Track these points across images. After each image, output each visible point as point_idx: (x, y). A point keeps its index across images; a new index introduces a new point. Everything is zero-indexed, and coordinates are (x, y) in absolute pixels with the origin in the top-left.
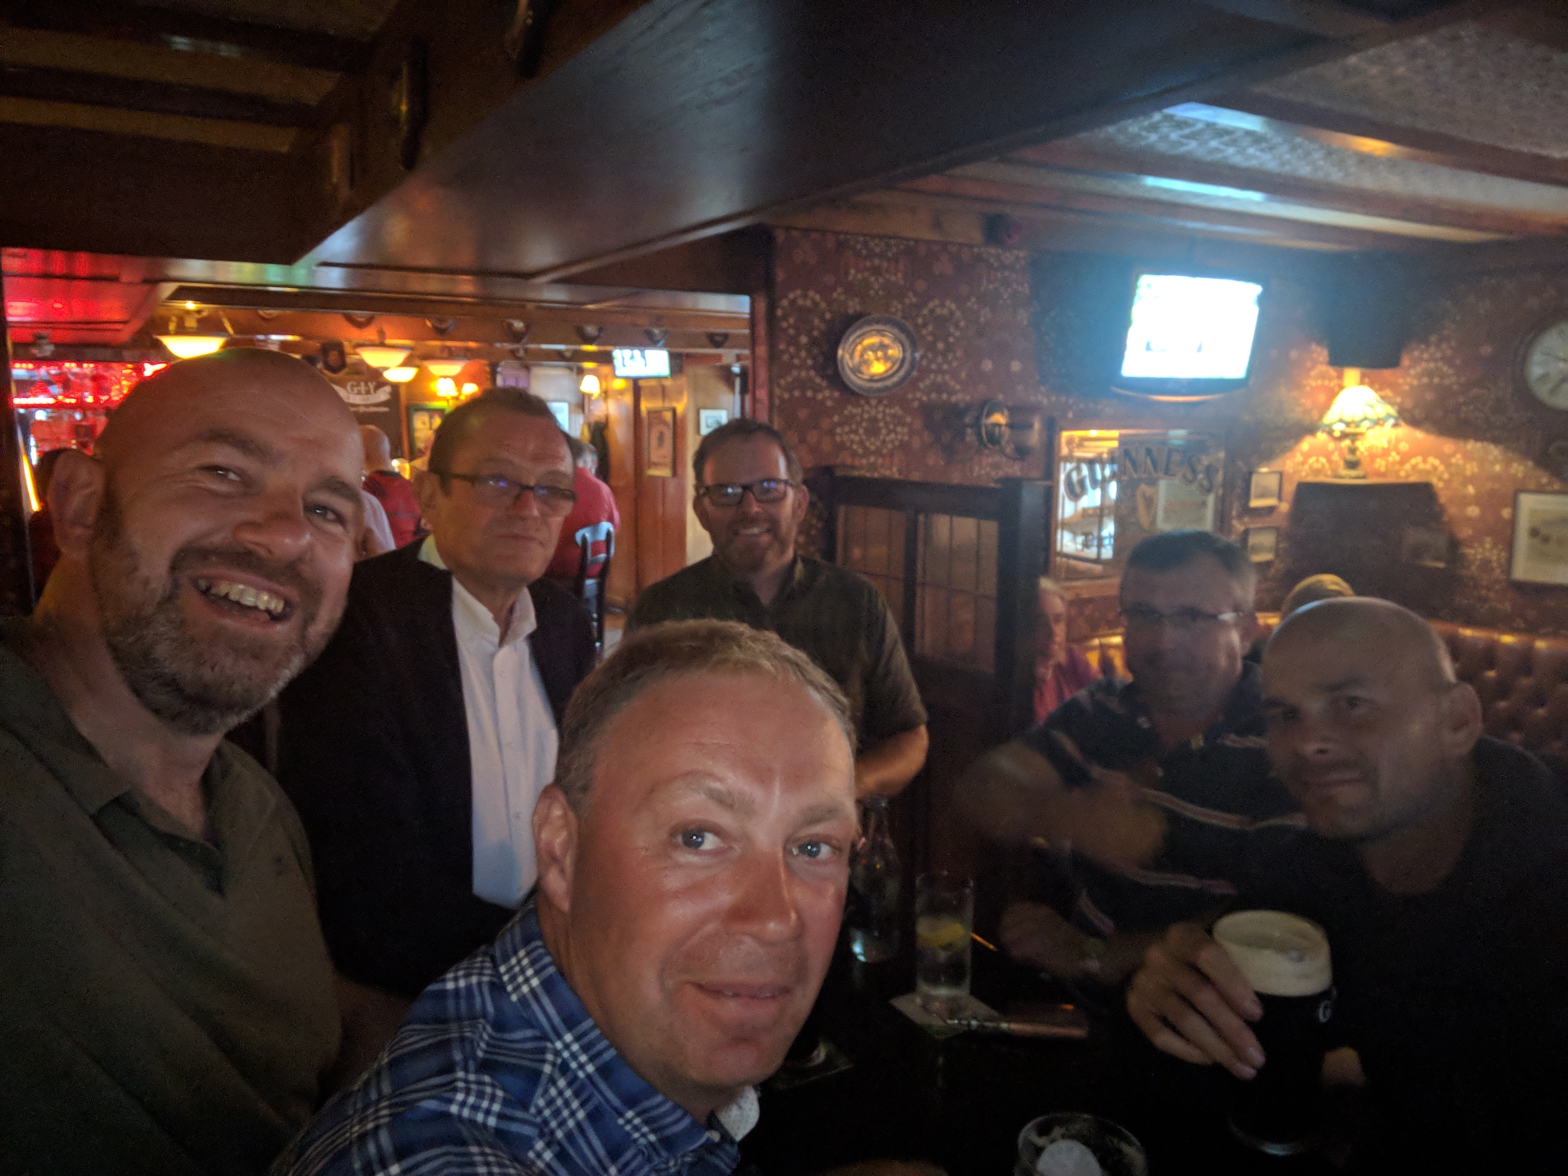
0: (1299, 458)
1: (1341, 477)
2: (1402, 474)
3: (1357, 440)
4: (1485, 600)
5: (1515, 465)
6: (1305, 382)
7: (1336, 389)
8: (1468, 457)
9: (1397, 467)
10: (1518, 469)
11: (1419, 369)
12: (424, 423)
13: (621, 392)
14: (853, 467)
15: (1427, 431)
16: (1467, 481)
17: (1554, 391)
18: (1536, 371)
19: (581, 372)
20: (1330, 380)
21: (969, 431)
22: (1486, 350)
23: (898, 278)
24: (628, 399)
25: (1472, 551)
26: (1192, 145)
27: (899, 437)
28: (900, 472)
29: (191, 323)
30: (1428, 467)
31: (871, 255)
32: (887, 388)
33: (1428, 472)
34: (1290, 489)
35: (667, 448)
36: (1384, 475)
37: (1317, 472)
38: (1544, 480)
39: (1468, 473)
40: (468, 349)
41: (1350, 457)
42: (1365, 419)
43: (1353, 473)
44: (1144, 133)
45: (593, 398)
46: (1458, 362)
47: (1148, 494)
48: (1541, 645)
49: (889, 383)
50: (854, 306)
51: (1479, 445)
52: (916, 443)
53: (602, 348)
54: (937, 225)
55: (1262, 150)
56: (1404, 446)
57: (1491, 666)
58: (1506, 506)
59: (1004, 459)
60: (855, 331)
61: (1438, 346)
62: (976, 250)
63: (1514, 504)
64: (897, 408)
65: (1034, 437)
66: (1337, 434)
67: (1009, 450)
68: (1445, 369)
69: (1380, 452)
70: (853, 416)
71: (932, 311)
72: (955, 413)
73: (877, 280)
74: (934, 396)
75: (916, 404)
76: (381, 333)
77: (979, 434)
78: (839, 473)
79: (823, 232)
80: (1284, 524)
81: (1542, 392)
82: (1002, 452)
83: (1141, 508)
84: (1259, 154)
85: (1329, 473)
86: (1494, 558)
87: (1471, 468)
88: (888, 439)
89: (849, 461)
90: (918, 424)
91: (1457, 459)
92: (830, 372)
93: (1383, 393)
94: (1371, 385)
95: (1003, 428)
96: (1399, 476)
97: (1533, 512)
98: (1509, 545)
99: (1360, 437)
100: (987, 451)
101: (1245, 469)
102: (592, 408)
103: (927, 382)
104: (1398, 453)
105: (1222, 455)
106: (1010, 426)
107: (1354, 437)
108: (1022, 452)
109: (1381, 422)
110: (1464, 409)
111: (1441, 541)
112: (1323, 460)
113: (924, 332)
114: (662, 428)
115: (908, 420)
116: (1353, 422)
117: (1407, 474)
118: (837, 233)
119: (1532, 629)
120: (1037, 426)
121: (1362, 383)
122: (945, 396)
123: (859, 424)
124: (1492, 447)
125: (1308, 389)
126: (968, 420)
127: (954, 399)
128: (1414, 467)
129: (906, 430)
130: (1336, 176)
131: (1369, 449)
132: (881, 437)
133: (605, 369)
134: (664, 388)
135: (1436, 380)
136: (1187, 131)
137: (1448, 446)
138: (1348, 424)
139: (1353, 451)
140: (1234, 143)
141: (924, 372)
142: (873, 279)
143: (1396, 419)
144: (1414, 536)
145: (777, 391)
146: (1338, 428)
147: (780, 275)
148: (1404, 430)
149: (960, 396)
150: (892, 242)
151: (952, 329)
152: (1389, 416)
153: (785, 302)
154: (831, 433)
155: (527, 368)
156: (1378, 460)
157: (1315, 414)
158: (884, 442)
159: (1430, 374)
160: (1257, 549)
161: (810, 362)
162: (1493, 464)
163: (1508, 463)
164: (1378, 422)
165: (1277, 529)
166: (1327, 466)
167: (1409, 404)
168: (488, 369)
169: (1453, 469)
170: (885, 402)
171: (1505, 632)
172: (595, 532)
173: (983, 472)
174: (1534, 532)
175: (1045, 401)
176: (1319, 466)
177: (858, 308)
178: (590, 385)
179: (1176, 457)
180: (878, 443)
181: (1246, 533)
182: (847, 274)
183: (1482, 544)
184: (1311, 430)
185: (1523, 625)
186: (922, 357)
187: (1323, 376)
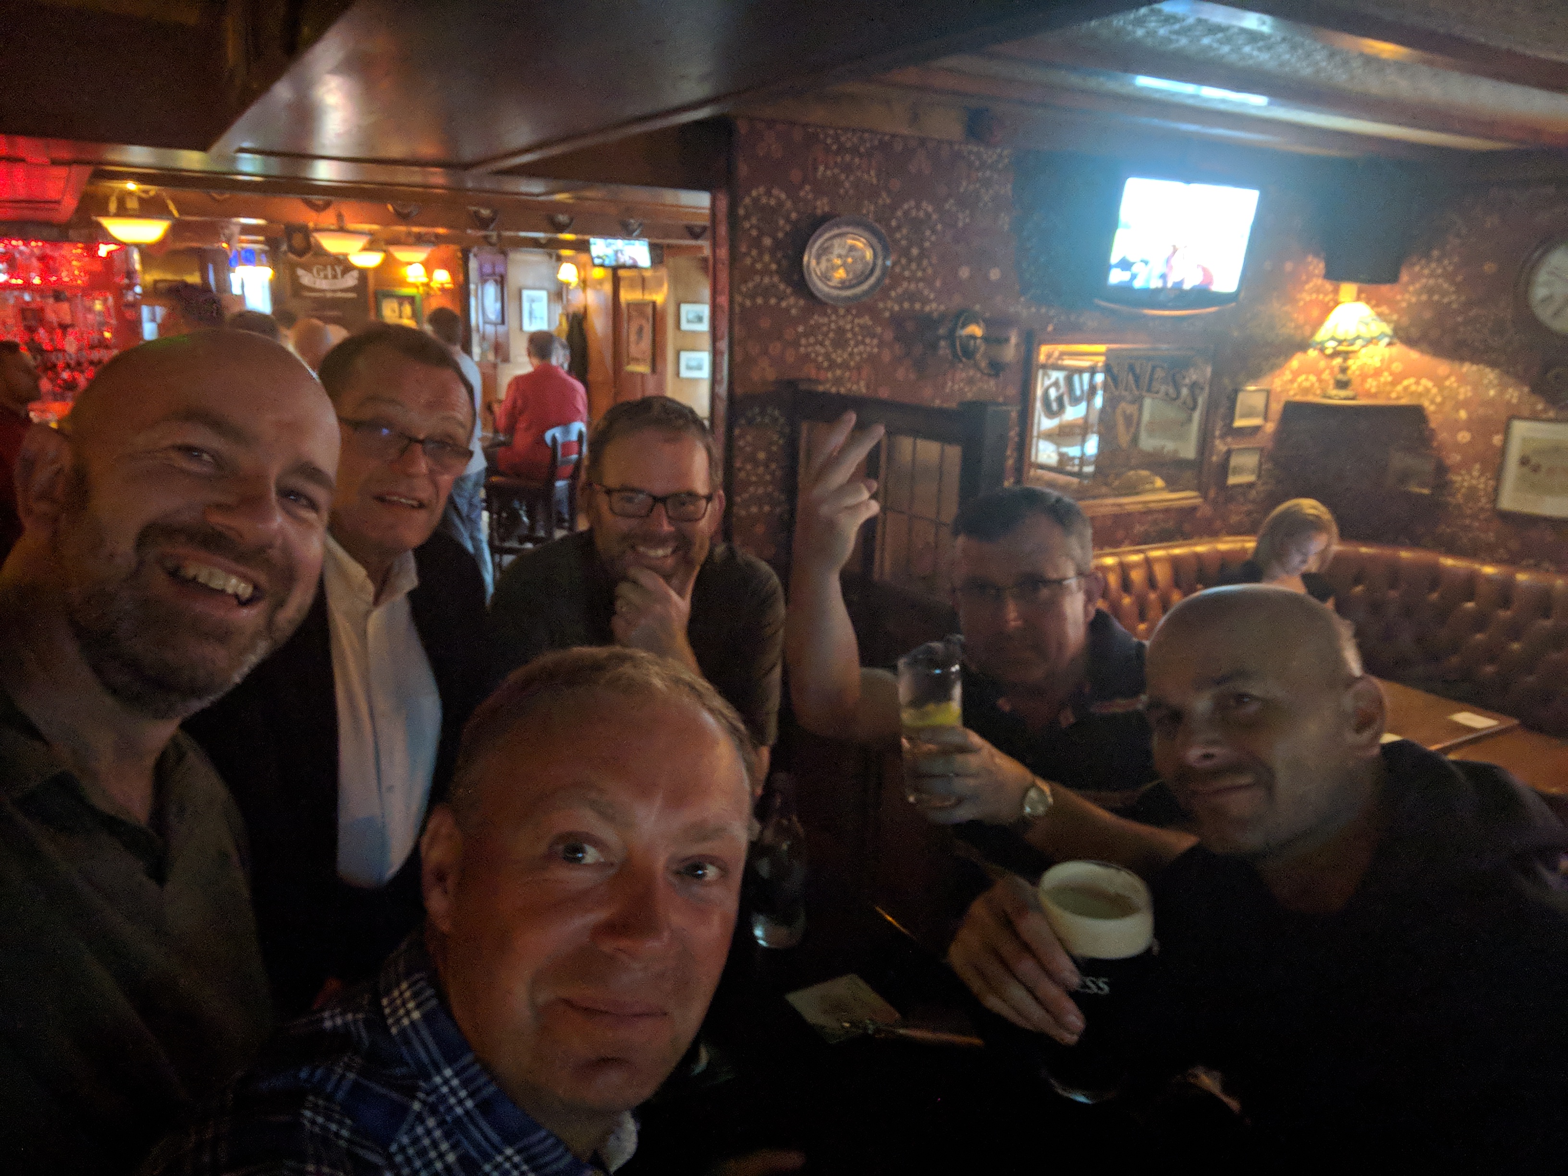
0: (1288, 376)
1: (1330, 398)
2: (1394, 395)
3: (1349, 358)
4: (1467, 528)
5: (1510, 390)
6: (1298, 296)
7: (1331, 304)
8: (1462, 380)
9: (1388, 388)
10: (1513, 394)
11: (1418, 286)
12: (394, 311)
13: (600, 282)
14: (818, 382)
15: (1422, 352)
16: (1459, 405)
17: (1556, 314)
18: (1540, 292)
19: (560, 259)
20: (1326, 294)
21: (943, 343)
22: (1489, 268)
23: (872, 177)
24: (608, 288)
25: (1459, 478)
26: (1183, 41)
27: (868, 349)
28: (868, 387)
29: (132, 204)
30: (1420, 389)
31: (842, 149)
32: (856, 297)
33: (1420, 395)
34: (1276, 408)
35: (646, 344)
36: (1375, 396)
37: (1306, 391)
38: (1540, 407)
39: (1461, 397)
40: (437, 236)
41: (1340, 377)
42: (1358, 337)
43: (1343, 393)
44: (1130, 28)
45: (571, 287)
46: (1459, 278)
47: (1128, 412)
48: (1522, 577)
49: (858, 290)
50: (822, 205)
51: (1475, 368)
52: (886, 356)
53: (580, 237)
54: (915, 119)
55: (1260, 49)
56: (1397, 367)
57: (1470, 597)
58: (1497, 433)
59: (979, 375)
60: (825, 231)
61: (1439, 260)
62: (956, 147)
63: (1506, 431)
64: (867, 318)
65: (1010, 352)
66: (1329, 351)
67: (983, 364)
68: (1446, 286)
69: (1372, 372)
70: (818, 326)
71: (906, 213)
72: (928, 323)
73: (847, 177)
74: (906, 305)
75: (887, 314)
76: (340, 217)
77: (953, 345)
78: (803, 387)
79: (793, 123)
80: (1270, 445)
81: (1544, 314)
82: (976, 366)
83: (1121, 427)
84: (1255, 53)
85: (1318, 392)
86: (1481, 486)
87: (1465, 392)
88: (856, 350)
89: (813, 374)
90: (889, 335)
91: (1451, 382)
92: (796, 277)
93: (1380, 310)
94: (1368, 302)
95: (978, 341)
96: (1390, 399)
97: (1524, 440)
98: (1498, 474)
99: (1351, 355)
100: (961, 366)
101: (1230, 388)
102: (570, 297)
103: (900, 290)
104: (1391, 374)
105: (1209, 370)
106: (985, 339)
107: (1346, 355)
108: (996, 368)
109: (1374, 341)
110: (1461, 329)
111: (1428, 467)
112: (1313, 378)
113: (898, 236)
114: (644, 322)
115: (879, 330)
116: (1345, 340)
117: (1398, 396)
118: (805, 126)
119: (1514, 560)
120: (1014, 340)
121: (1358, 299)
122: (918, 306)
123: (826, 335)
124: (1488, 370)
125: (1301, 303)
126: (942, 331)
127: (927, 309)
128: (1406, 388)
129: (875, 341)
130: (1341, 77)
131: (1361, 368)
132: (850, 349)
133: (583, 257)
134: (643, 280)
135: (1436, 297)
136: (1177, 27)
137: (1443, 367)
138: (1340, 342)
139: (1344, 370)
140: (1228, 40)
141: (896, 279)
142: (843, 177)
143: (1391, 337)
144: (1399, 460)
145: (738, 298)
146: (1330, 346)
147: (743, 170)
148: (1399, 349)
149: (934, 305)
150: (866, 135)
151: (928, 233)
152: (1383, 335)
153: (747, 200)
154: (796, 344)
155: (504, 253)
156: (1370, 380)
157: (1308, 330)
158: (851, 354)
159: (1431, 291)
160: (1238, 471)
161: (774, 267)
162: (1487, 388)
163: (1503, 387)
164: (1371, 341)
165: (1262, 450)
166: (1317, 385)
167: (1405, 321)
168: (459, 254)
169: (1446, 393)
170: (854, 312)
171: (1484, 562)
172: (567, 432)
173: (956, 387)
174: (1524, 461)
175: (1024, 313)
176: (1307, 384)
177: (827, 209)
178: (568, 273)
179: (1160, 373)
180: (845, 356)
181: (1229, 453)
182: (815, 169)
183: (1469, 472)
184: (1303, 346)
185: (1506, 557)
186: (894, 264)
187: (1318, 290)
